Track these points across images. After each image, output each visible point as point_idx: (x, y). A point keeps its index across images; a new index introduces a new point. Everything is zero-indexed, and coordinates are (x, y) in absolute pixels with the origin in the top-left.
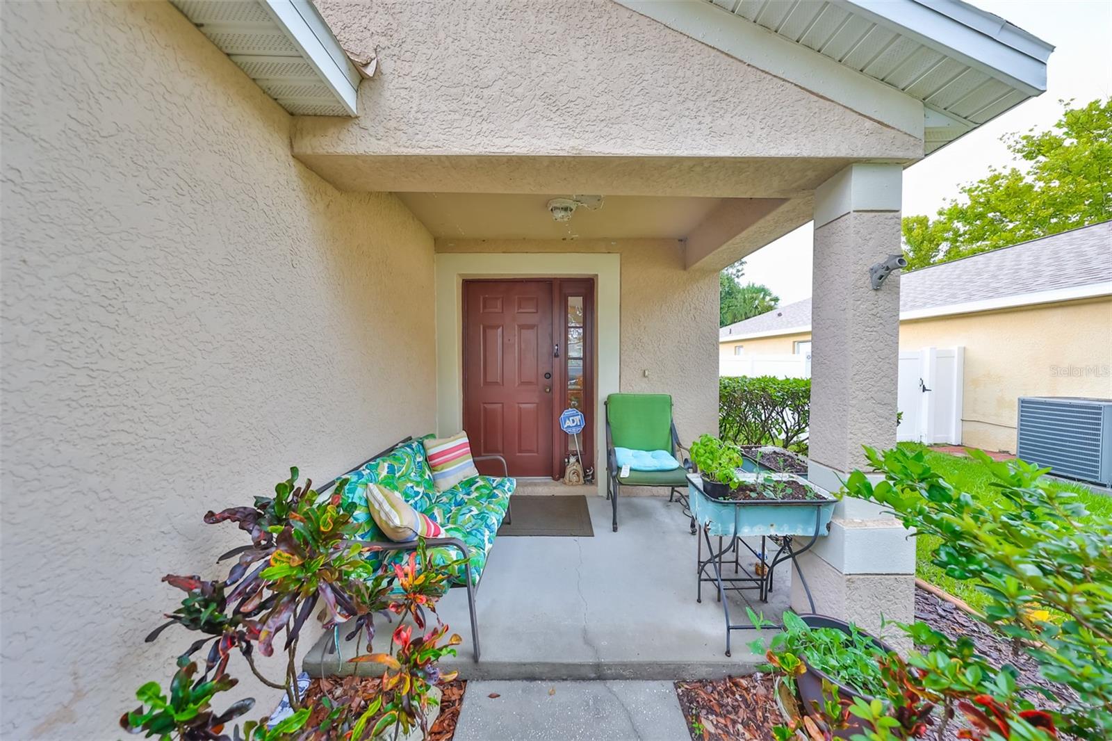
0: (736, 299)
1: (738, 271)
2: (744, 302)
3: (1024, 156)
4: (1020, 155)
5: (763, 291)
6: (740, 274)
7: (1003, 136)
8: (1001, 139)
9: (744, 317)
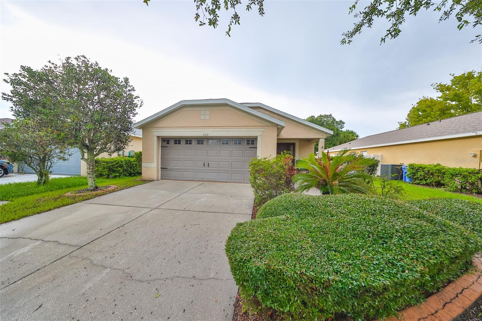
0: (340, 136)
1: (342, 126)
2: (344, 137)
3: (440, 91)
4: (439, 91)
5: (352, 133)
6: (342, 127)
7: (432, 84)
8: (431, 85)
9: (344, 142)
